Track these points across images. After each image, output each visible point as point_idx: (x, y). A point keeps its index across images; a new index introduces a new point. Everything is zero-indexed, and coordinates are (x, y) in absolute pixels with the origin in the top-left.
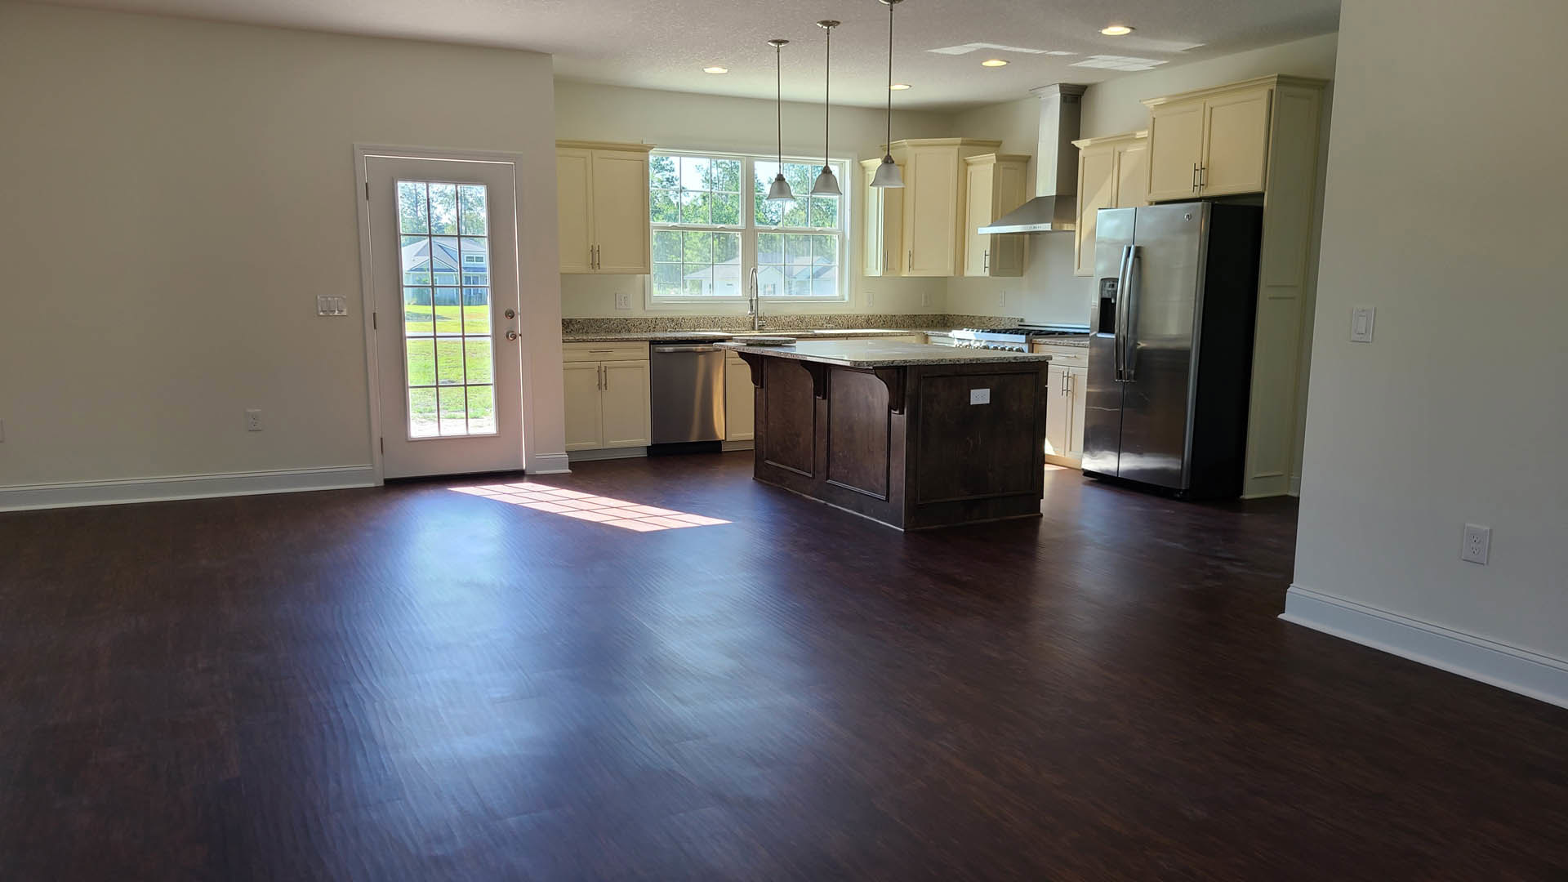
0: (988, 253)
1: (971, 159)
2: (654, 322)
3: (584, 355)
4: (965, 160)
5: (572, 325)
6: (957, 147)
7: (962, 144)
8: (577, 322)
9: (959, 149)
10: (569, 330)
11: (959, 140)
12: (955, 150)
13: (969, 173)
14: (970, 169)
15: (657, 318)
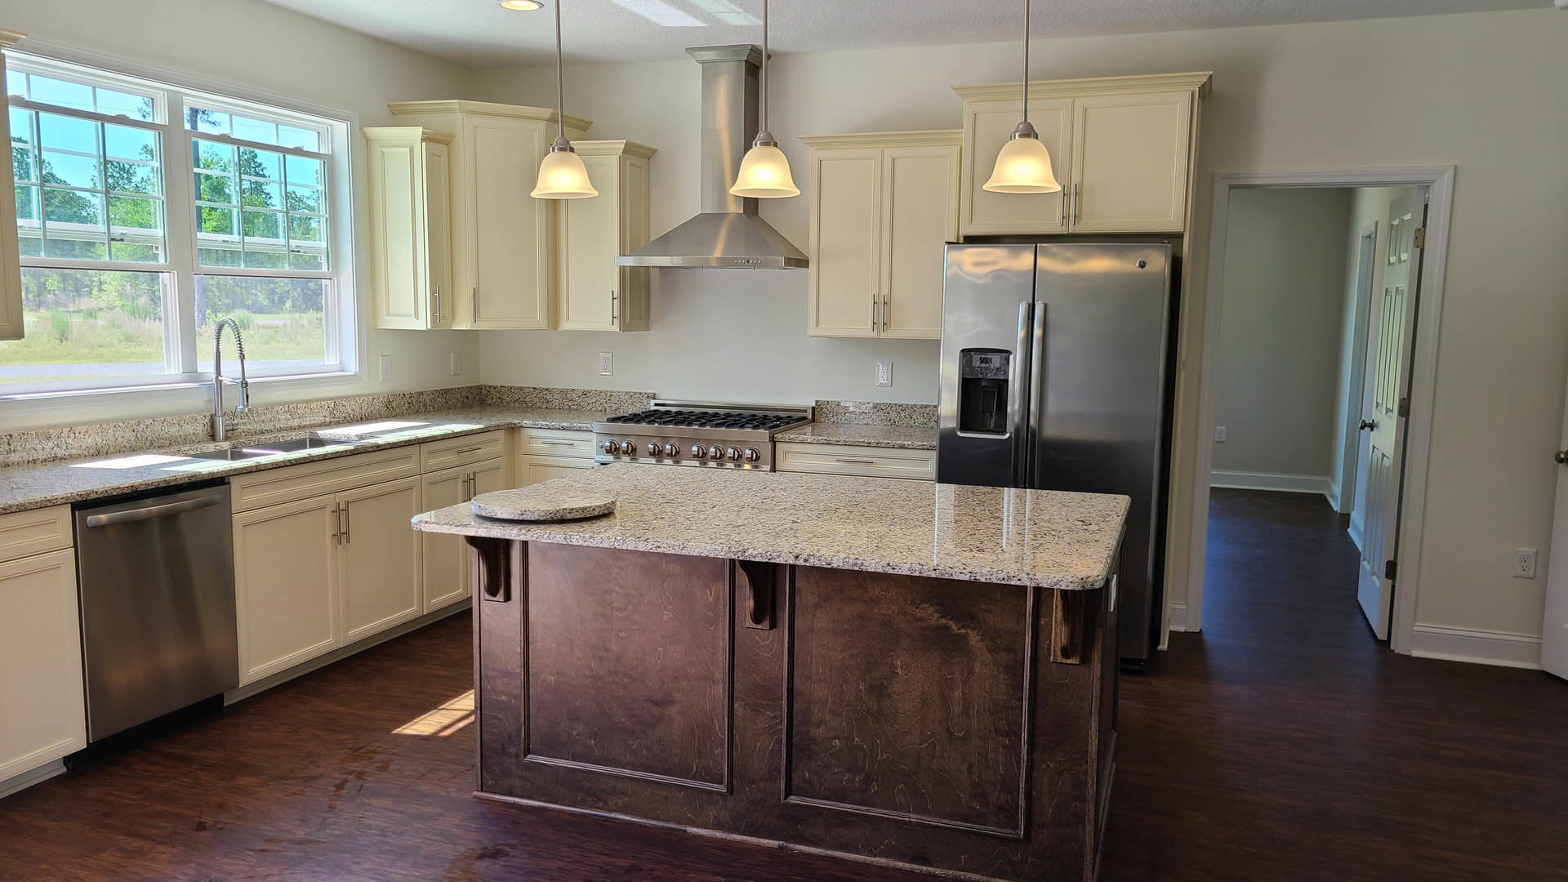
6: (544, 122)
7: (548, 120)
9: (546, 126)
11: (548, 113)
15: (11, 436)
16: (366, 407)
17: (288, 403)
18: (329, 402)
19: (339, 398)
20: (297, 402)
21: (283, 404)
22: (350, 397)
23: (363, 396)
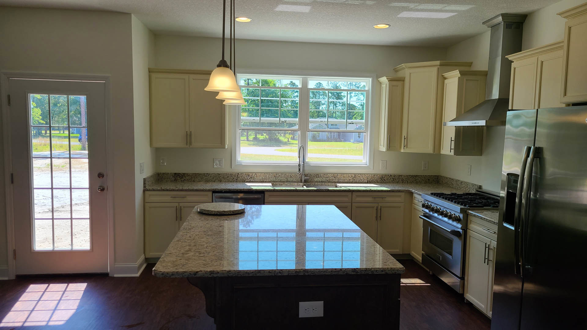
0: (453, 139)
1: (446, 75)
2: (236, 176)
3: (168, 199)
4: (442, 76)
5: (185, 177)
6: (437, 67)
7: (440, 65)
8: (188, 175)
9: (438, 68)
10: (182, 180)
11: (438, 63)
12: (435, 70)
13: (445, 85)
14: (446, 81)
15: (238, 174)
16: (370, 178)
17: (334, 174)
18: (352, 175)
19: (356, 174)
20: (337, 174)
21: (332, 174)
22: (363, 174)
23: (369, 174)
